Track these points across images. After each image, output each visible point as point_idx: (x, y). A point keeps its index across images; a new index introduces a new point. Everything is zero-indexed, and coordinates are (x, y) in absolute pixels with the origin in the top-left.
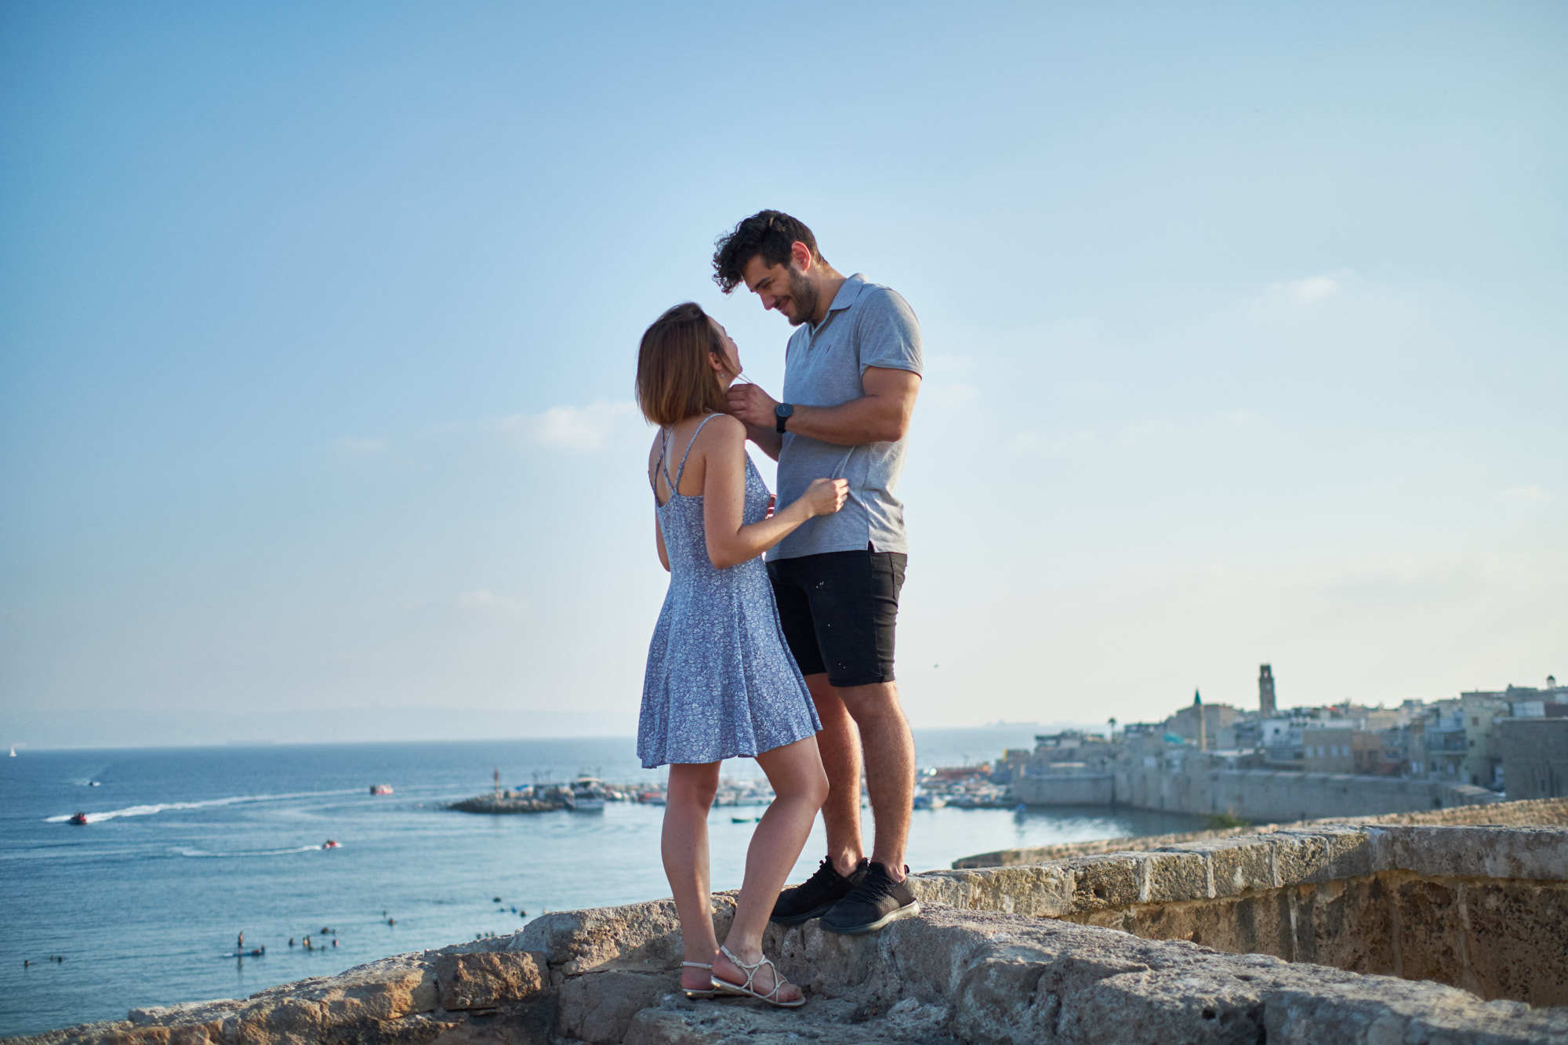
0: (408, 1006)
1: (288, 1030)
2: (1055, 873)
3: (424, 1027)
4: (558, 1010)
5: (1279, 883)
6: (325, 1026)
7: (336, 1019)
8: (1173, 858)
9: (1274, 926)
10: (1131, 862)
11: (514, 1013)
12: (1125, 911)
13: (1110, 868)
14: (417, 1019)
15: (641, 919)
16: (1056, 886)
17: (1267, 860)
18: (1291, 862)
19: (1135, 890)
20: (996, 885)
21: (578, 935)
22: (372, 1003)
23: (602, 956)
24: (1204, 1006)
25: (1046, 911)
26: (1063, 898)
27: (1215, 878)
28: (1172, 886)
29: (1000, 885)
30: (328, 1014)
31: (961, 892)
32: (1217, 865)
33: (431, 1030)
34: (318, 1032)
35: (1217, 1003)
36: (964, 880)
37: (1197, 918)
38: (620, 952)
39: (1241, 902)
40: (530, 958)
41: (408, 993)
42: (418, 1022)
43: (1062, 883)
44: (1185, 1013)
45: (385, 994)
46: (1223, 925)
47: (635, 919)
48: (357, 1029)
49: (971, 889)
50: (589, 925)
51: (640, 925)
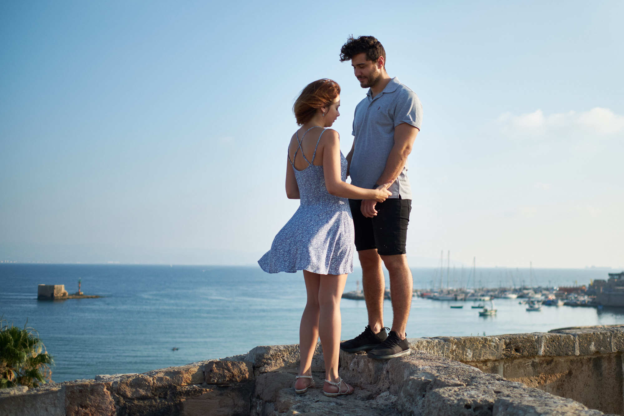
0: (190, 381)
1: (139, 387)
2: (494, 340)
3: (196, 390)
4: (255, 387)
5: (614, 350)
6: (154, 387)
7: (159, 384)
8: (557, 336)
9: (613, 370)
10: (534, 337)
11: (236, 387)
12: (532, 359)
13: (523, 339)
14: (193, 386)
15: (295, 351)
16: (495, 346)
17: (608, 340)
18: (622, 341)
19: (536, 350)
20: (464, 344)
21: (266, 356)
22: (174, 379)
23: (276, 365)
24: (465, 403)
25: (489, 357)
26: (498, 352)
27: (579, 346)
28: (556, 349)
29: (466, 345)
30: (156, 382)
31: (446, 347)
32: (581, 341)
33: (199, 391)
34: (151, 389)
35: (472, 402)
36: (448, 341)
37: (571, 364)
38: (284, 364)
39: (595, 358)
40: (244, 364)
41: (191, 376)
42: (194, 388)
43: (498, 345)
44: (456, 405)
45: (180, 375)
46: (585, 368)
47: (292, 350)
48: (168, 389)
49: (451, 346)
50: (271, 352)
51: (295, 353)
